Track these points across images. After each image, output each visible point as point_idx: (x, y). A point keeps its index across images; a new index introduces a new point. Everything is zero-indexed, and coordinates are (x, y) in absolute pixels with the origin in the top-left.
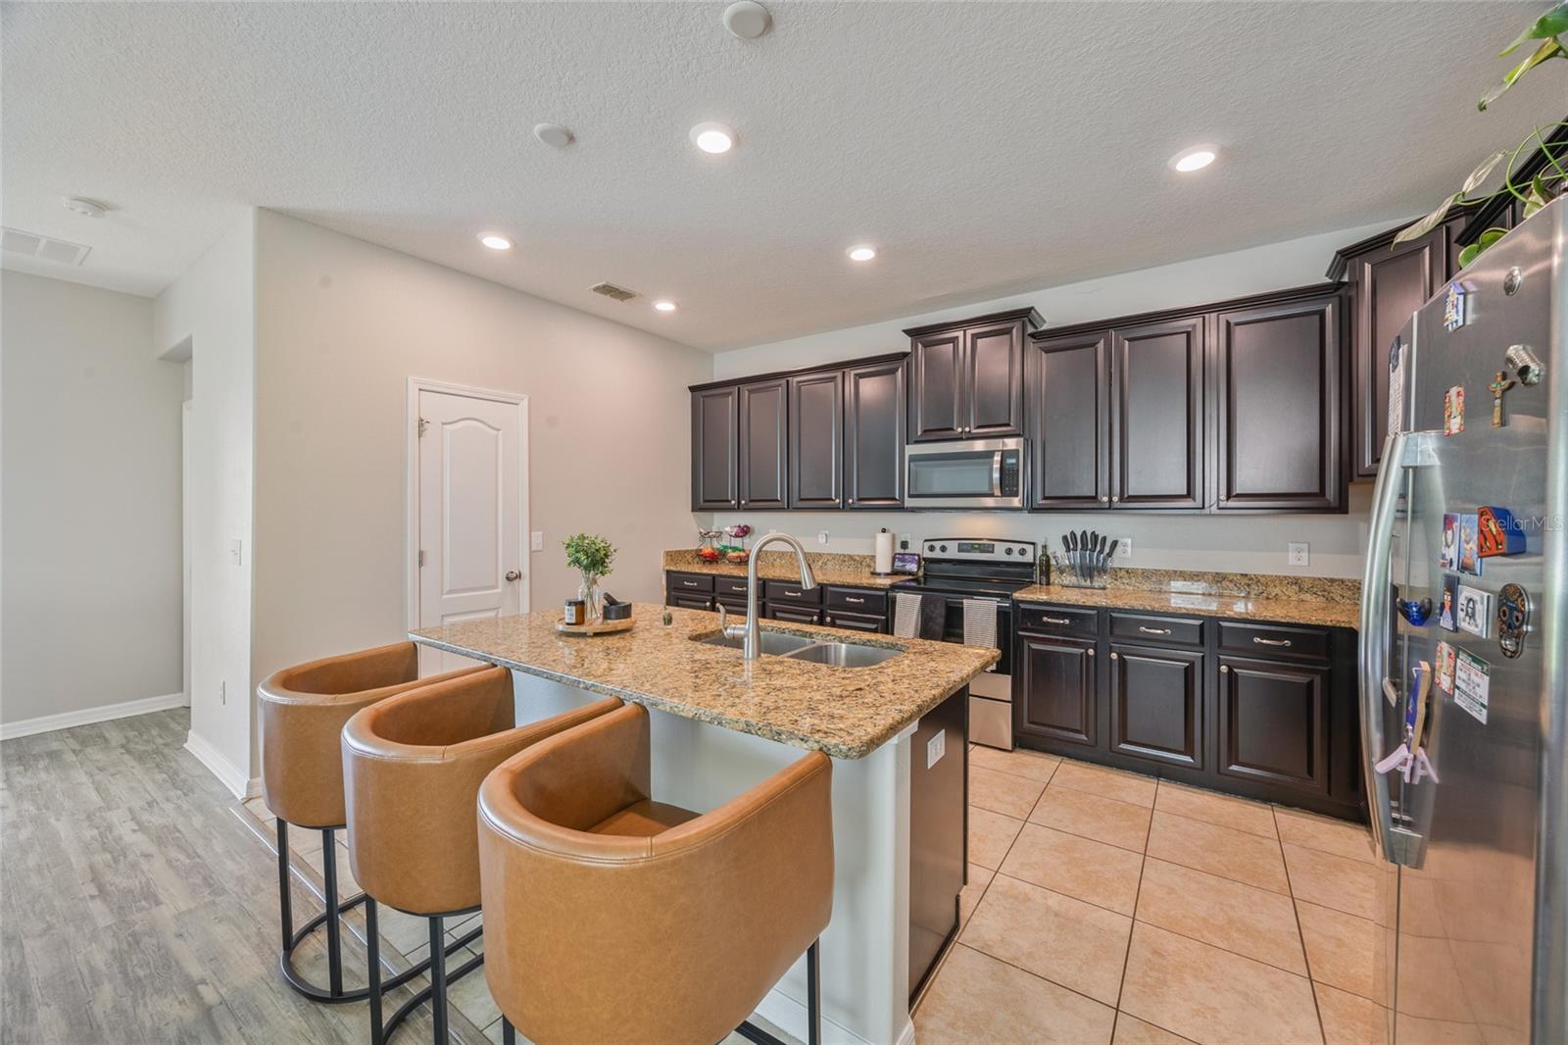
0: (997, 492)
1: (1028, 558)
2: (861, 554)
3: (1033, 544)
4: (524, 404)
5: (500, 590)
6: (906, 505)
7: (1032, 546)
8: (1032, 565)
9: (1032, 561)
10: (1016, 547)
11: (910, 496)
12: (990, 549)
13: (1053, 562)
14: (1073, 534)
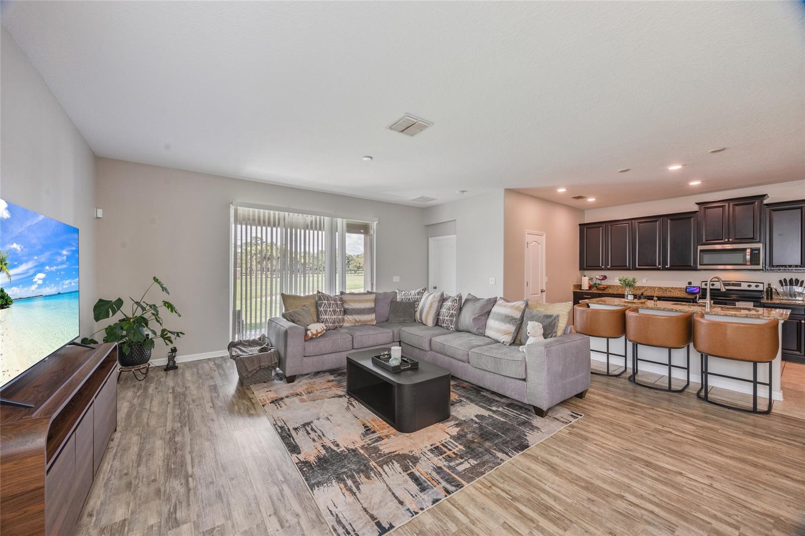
0: (748, 263)
1: (761, 288)
2: (665, 286)
3: (763, 283)
4: (545, 235)
5: (539, 295)
6: (698, 268)
7: (762, 284)
8: (762, 291)
9: (762, 289)
10: (753, 285)
11: (700, 265)
12: (740, 285)
13: (774, 290)
14: (785, 280)
